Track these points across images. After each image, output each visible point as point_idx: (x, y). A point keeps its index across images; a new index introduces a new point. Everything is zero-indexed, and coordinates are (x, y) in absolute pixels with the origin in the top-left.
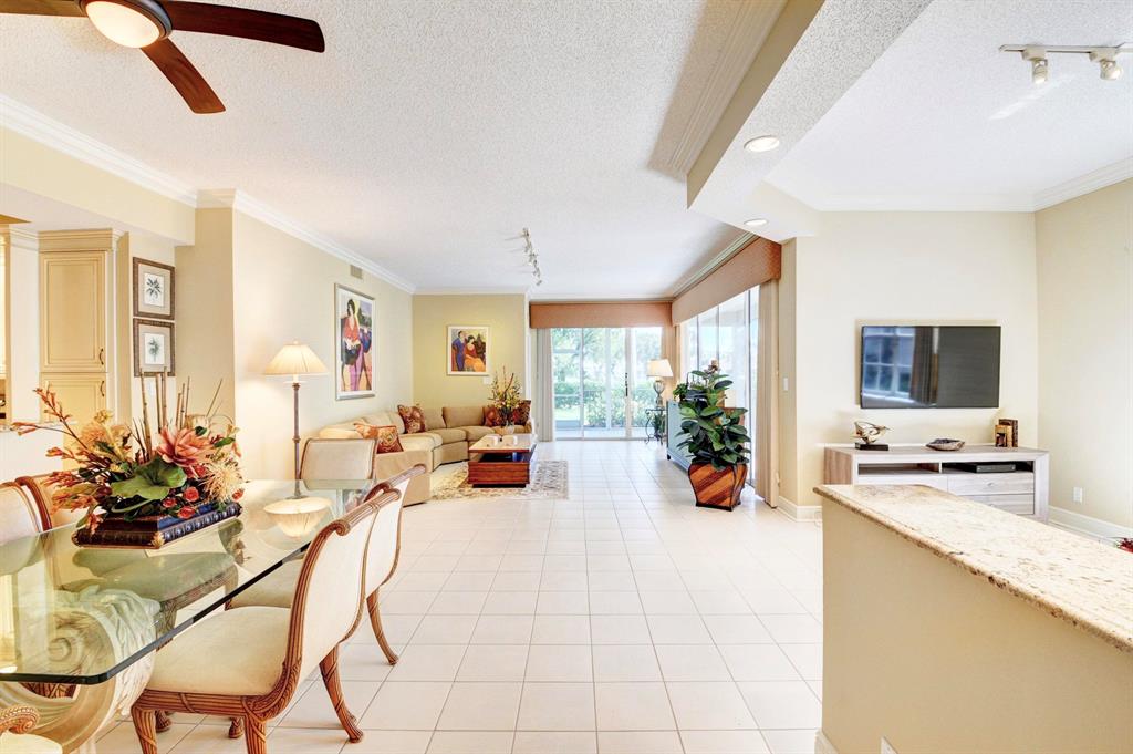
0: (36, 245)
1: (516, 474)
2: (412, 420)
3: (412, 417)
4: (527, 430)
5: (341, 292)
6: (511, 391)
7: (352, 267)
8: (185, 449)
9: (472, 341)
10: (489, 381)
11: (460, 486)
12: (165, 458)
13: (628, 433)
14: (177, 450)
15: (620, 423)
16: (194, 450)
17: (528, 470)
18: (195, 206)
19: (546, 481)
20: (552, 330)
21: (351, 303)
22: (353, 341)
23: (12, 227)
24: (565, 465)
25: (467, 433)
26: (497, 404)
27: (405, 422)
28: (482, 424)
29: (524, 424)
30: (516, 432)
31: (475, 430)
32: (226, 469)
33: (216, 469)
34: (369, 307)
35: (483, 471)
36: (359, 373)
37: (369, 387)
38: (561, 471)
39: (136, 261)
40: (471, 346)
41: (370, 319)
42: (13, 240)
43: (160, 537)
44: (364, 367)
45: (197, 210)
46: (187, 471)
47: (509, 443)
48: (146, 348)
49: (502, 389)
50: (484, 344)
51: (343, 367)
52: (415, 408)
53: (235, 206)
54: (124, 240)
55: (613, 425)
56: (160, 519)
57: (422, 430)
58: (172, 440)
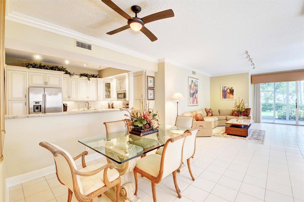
0: (133, 75)
1: (243, 133)
2: (209, 113)
3: (209, 112)
4: (249, 118)
5: (190, 78)
6: (241, 105)
7: (193, 72)
8: (146, 116)
9: (229, 89)
10: (234, 102)
11: (222, 134)
12: (143, 118)
13: (297, 122)
14: (145, 116)
15: (294, 118)
16: (148, 116)
17: (247, 132)
18: (158, 63)
19: (255, 136)
20: (260, 84)
21: (192, 81)
22: (193, 91)
23: (129, 72)
24: (265, 132)
25: (226, 118)
26: (236, 109)
27: (207, 113)
28: (232, 115)
29: (248, 116)
30: (243, 118)
31: (229, 117)
32: (155, 121)
33: (153, 121)
34: (197, 82)
35: (231, 130)
36: (194, 99)
37: (197, 103)
38: (262, 134)
39: (148, 76)
40: (228, 91)
41: (197, 85)
42: (130, 75)
43: (141, 134)
44: (195, 98)
45: (158, 64)
46: (147, 121)
47: (241, 122)
48: (149, 94)
49: (238, 104)
50: (233, 90)
51: (190, 98)
52: (210, 109)
53: (165, 61)
54: (146, 72)
55: (290, 119)
56: (142, 131)
57: (212, 115)
58: (145, 114)
